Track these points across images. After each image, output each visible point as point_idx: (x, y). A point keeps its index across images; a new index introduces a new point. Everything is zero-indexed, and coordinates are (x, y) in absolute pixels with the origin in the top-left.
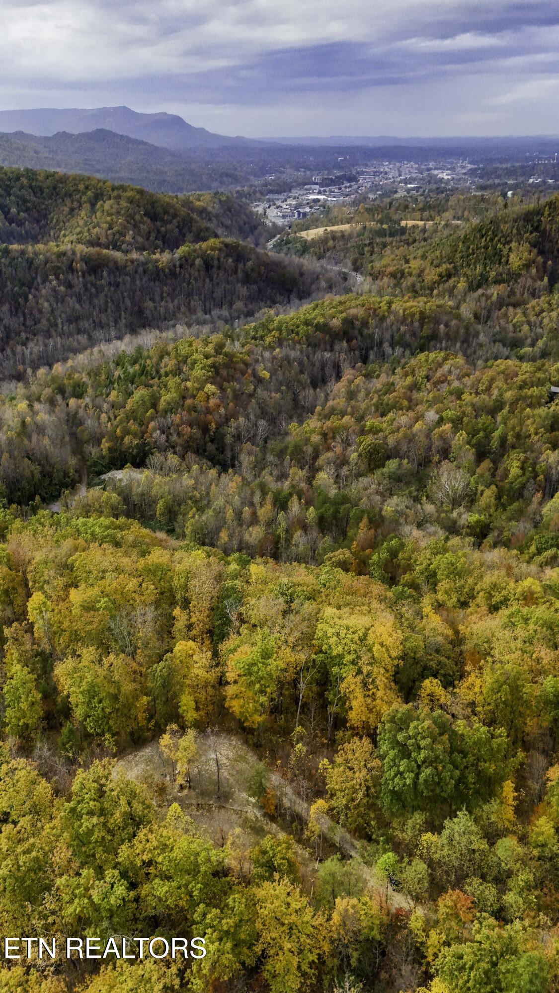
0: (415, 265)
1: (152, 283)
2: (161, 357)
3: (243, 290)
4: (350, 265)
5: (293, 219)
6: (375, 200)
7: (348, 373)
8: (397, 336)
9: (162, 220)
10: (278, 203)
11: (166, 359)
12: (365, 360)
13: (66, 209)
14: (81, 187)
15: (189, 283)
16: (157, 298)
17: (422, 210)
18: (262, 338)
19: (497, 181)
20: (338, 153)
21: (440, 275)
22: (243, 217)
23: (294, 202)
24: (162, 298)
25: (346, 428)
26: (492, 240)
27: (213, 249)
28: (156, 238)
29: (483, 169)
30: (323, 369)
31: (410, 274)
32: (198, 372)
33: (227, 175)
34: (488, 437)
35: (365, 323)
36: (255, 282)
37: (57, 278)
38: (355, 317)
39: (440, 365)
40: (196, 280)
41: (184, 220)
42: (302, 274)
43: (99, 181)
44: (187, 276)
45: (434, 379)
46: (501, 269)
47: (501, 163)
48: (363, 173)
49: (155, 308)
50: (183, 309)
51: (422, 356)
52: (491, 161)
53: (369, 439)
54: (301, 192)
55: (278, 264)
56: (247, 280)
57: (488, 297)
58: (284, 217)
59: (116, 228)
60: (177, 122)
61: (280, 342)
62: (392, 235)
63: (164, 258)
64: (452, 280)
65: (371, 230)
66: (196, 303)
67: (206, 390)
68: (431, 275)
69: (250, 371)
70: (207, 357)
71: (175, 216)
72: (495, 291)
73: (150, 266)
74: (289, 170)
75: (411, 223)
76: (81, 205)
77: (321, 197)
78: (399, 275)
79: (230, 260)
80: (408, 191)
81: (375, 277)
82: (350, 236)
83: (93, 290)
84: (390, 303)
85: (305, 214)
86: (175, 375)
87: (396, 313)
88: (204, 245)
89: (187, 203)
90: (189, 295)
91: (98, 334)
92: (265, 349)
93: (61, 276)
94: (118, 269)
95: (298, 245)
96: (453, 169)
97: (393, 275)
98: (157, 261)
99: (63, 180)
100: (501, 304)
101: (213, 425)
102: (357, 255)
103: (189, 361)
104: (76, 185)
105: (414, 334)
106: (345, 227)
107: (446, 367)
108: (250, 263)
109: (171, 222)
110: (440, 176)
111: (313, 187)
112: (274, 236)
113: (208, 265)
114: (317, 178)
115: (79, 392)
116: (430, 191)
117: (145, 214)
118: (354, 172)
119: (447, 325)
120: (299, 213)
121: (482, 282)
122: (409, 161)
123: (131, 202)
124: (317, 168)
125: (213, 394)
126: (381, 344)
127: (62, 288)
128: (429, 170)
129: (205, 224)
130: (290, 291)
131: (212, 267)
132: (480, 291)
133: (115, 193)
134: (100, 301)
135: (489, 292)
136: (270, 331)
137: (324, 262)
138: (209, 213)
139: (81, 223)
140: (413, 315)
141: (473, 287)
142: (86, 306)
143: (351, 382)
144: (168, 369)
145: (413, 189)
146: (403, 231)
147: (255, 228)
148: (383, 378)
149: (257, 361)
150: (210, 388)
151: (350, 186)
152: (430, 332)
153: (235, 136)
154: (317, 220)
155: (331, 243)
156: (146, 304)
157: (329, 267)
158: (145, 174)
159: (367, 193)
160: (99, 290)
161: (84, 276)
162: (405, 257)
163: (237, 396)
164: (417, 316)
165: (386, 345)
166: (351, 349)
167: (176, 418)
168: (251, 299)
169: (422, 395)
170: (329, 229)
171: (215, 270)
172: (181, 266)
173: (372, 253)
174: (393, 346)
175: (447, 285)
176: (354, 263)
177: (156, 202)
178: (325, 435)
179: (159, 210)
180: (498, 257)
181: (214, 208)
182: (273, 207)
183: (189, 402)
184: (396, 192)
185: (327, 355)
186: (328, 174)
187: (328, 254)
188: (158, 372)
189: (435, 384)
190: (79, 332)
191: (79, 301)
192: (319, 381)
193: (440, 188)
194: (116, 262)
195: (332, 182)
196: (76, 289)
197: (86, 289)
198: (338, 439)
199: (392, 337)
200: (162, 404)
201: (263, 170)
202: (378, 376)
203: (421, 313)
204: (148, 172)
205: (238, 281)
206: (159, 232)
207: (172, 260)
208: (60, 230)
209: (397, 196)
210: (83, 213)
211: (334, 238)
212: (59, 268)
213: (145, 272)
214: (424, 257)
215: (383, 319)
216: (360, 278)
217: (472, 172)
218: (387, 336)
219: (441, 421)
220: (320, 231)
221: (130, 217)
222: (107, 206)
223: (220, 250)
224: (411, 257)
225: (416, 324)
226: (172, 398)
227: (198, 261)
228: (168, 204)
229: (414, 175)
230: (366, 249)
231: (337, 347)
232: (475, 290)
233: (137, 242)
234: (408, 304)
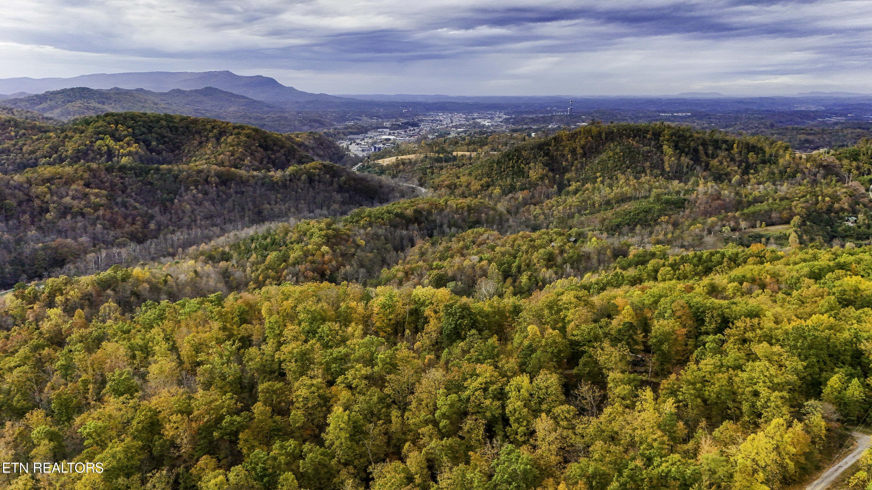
0: (463, 179)
1: (269, 192)
2: (286, 234)
3: (338, 197)
4: (416, 182)
5: (371, 152)
6: (433, 139)
7: (419, 243)
8: (452, 221)
9: (272, 150)
10: (358, 141)
11: (290, 234)
12: (431, 236)
13: (196, 142)
14: (209, 127)
15: (296, 192)
16: (273, 202)
17: (468, 144)
18: (357, 222)
19: (525, 127)
20: (403, 106)
21: (482, 186)
22: (333, 149)
23: (370, 141)
24: (276, 203)
25: (421, 267)
26: (517, 162)
27: (314, 168)
28: (268, 163)
29: (515, 118)
30: (401, 241)
31: (461, 186)
32: (315, 239)
33: (316, 121)
34: (510, 267)
35: (430, 213)
36: (347, 191)
37: (197, 188)
38: (423, 209)
39: (482, 235)
40: (302, 189)
41: (289, 151)
42: (381, 187)
43: (223, 123)
44: (295, 186)
45: (478, 242)
46: (524, 181)
47: (528, 114)
48: (422, 121)
49: (272, 209)
50: (292, 210)
51: (470, 231)
52: (522, 113)
53: (435, 272)
54: (376, 134)
55: (363, 180)
56: (341, 190)
57: (516, 199)
58: (363, 151)
59: (237, 155)
60: (271, 82)
61: (370, 224)
62: (446, 161)
63: (277, 175)
64: (491, 188)
65: (431, 158)
66: (302, 205)
67: (322, 249)
68: (476, 186)
69: (351, 240)
70: (321, 230)
71: (282, 147)
72: (521, 195)
73: (267, 180)
74: (365, 119)
75: (460, 153)
76: (208, 140)
77: (391, 137)
78: (453, 187)
79: (328, 176)
80: (459, 133)
81: (436, 188)
82: (416, 162)
83: (224, 197)
84: (447, 201)
85: (379, 149)
86: (298, 243)
87: (451, 207)
88: (308, 166)
89: (289, 138)
90: (297, 200)
91: (229, 226)
92: (360, 228)
93: (200, 187)
94: (243, 182)
95: (376, 169)
96: (492, 118)
97: (449, 187)
98: (272, 176)
99: (195, 122)
100: (525, 203)
101: (328, 272)
102: (421, 175)
103: (308, 233)
104: (205, 125)
105: (464, 220)
106: (412, 156)
107: (485, 236)
108: (343, 178)
109: (279, 151)
110: (483, 123)
111: (385, 130)
112: (357, 164)
113: (311, 179)
114: (387, 124)
115: (226, 257)
116: (475, 133)
117: (260, 146)
118: (416, 120)
119: (486, 214)
120: (375, 148)
121: (512, 189)
122: (459, 113)
123: (248, 137)
124: (387, 117)
125: (327, 253)
126: (441, 226)
127: (200, 195)
128: (473, 119)
129: (304, 153)
130: (373, 199)
131: (314, 181)
132: (510, 195)
133: (236, 131)
134: (229, 204)
135: (516, 196)
136: (362, 218)
137: (397, 180)
138: (306, 146)
139: (209, 152)
140: (463, 208)
141: (505, 193)
142: (219, 208)
143: (421, 248)
144: (293, 239)
145: (462, 132)
146: (455, 158)
147: (342, 157)
148: (444, 244)
149: (355, 235)
150: (325, 248)
151: (414, 130)
152: (475, 219)
153: (318, 93)
154: (390, 152)
155: (401, 167)
156: (264, 207)
157: (401, 184)
158: (248, 120)
159: (427, 134)
160: (229, 196)
161: (216, 187)
162: (456, 175)
163: (343, 255)
164: (466, 208)
165: (445, 226)
166: (420, 229)
167: (302, 267)
168: (343, 203)
169: (471, 251)
170: (399, 157)
171: (316, 183)
172: (290, 180)
173: (432, 173)
174: (450, 227)
175: (487, 192)
176: (420, 180)
177: (267, 137)
178: (406, 273)
179: (271, 143)
180: (521, 173)
181: (308, 143)
182: (353, 144)
183: (310, 258)
184: (449, 134)
185: (405, 232)
186: (396, 121)
187: (400, 175)
188: (284, 242)
189: (479, 246)
190: (214, 225)
191: (213, 204)
192: (400, 248)
193: (483, 131)
194: (241, 177)
195: (399, 127)
196: (211, 196)
197: (218, 196)
198: (416, 274)
199: (449, 221)
200: (291, 260)
201: (343, 118)
202: (440, 244)
203: (468, 206)
204: (250, 118)
205: (334, 191)
206: (270, 158)
207: (284, 176)
208: (192, 157)
209: (450, 136)
210: (210, 145)
211: (404, 164)
212: (198, 181)
213: (263, 184)
214: (470, 174)
215: (442, 210)
216: (423, 190)
217: (507, 121)
218: (446, 221)
219: (481, 259)
220: (393, 159)
221: (247, 147)
222: (229, 140)
223: (320, 169)
224: (461, 175)
225: (466, 214)
226: (300, 256)
227: (304, 177)
228: (277, 138)
229: (463, 123)
230: (428, 171)
231: (411, 227)
232: (506, 195)
233: (253, 165)
234: (460, 201)
